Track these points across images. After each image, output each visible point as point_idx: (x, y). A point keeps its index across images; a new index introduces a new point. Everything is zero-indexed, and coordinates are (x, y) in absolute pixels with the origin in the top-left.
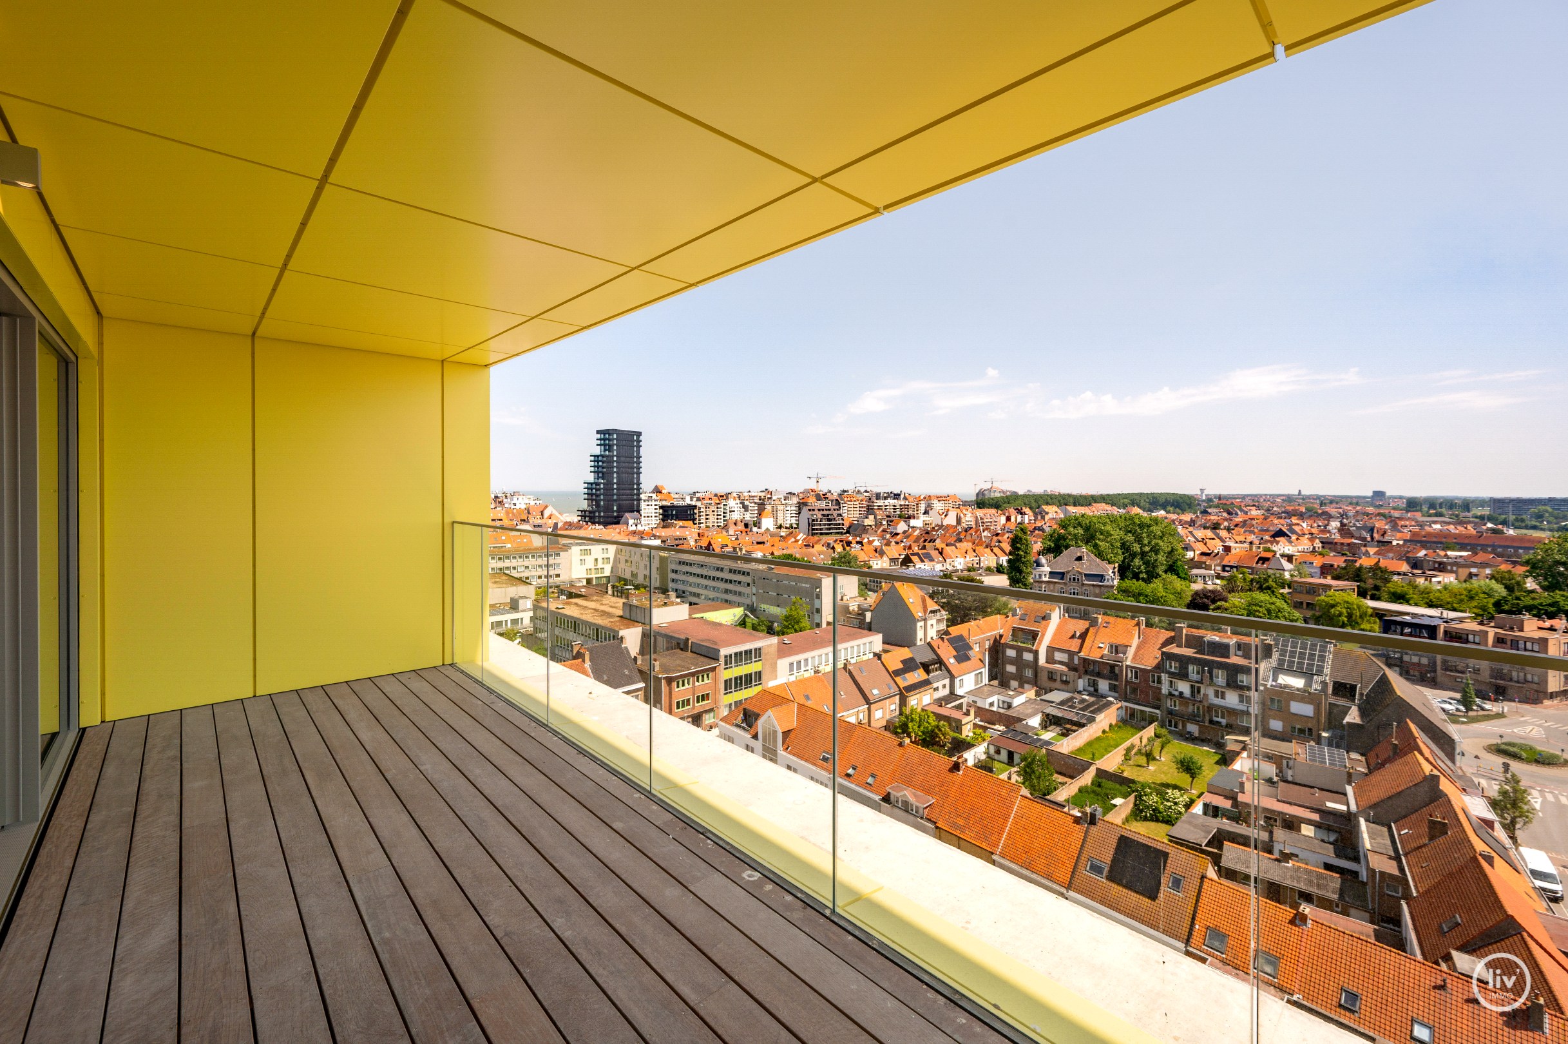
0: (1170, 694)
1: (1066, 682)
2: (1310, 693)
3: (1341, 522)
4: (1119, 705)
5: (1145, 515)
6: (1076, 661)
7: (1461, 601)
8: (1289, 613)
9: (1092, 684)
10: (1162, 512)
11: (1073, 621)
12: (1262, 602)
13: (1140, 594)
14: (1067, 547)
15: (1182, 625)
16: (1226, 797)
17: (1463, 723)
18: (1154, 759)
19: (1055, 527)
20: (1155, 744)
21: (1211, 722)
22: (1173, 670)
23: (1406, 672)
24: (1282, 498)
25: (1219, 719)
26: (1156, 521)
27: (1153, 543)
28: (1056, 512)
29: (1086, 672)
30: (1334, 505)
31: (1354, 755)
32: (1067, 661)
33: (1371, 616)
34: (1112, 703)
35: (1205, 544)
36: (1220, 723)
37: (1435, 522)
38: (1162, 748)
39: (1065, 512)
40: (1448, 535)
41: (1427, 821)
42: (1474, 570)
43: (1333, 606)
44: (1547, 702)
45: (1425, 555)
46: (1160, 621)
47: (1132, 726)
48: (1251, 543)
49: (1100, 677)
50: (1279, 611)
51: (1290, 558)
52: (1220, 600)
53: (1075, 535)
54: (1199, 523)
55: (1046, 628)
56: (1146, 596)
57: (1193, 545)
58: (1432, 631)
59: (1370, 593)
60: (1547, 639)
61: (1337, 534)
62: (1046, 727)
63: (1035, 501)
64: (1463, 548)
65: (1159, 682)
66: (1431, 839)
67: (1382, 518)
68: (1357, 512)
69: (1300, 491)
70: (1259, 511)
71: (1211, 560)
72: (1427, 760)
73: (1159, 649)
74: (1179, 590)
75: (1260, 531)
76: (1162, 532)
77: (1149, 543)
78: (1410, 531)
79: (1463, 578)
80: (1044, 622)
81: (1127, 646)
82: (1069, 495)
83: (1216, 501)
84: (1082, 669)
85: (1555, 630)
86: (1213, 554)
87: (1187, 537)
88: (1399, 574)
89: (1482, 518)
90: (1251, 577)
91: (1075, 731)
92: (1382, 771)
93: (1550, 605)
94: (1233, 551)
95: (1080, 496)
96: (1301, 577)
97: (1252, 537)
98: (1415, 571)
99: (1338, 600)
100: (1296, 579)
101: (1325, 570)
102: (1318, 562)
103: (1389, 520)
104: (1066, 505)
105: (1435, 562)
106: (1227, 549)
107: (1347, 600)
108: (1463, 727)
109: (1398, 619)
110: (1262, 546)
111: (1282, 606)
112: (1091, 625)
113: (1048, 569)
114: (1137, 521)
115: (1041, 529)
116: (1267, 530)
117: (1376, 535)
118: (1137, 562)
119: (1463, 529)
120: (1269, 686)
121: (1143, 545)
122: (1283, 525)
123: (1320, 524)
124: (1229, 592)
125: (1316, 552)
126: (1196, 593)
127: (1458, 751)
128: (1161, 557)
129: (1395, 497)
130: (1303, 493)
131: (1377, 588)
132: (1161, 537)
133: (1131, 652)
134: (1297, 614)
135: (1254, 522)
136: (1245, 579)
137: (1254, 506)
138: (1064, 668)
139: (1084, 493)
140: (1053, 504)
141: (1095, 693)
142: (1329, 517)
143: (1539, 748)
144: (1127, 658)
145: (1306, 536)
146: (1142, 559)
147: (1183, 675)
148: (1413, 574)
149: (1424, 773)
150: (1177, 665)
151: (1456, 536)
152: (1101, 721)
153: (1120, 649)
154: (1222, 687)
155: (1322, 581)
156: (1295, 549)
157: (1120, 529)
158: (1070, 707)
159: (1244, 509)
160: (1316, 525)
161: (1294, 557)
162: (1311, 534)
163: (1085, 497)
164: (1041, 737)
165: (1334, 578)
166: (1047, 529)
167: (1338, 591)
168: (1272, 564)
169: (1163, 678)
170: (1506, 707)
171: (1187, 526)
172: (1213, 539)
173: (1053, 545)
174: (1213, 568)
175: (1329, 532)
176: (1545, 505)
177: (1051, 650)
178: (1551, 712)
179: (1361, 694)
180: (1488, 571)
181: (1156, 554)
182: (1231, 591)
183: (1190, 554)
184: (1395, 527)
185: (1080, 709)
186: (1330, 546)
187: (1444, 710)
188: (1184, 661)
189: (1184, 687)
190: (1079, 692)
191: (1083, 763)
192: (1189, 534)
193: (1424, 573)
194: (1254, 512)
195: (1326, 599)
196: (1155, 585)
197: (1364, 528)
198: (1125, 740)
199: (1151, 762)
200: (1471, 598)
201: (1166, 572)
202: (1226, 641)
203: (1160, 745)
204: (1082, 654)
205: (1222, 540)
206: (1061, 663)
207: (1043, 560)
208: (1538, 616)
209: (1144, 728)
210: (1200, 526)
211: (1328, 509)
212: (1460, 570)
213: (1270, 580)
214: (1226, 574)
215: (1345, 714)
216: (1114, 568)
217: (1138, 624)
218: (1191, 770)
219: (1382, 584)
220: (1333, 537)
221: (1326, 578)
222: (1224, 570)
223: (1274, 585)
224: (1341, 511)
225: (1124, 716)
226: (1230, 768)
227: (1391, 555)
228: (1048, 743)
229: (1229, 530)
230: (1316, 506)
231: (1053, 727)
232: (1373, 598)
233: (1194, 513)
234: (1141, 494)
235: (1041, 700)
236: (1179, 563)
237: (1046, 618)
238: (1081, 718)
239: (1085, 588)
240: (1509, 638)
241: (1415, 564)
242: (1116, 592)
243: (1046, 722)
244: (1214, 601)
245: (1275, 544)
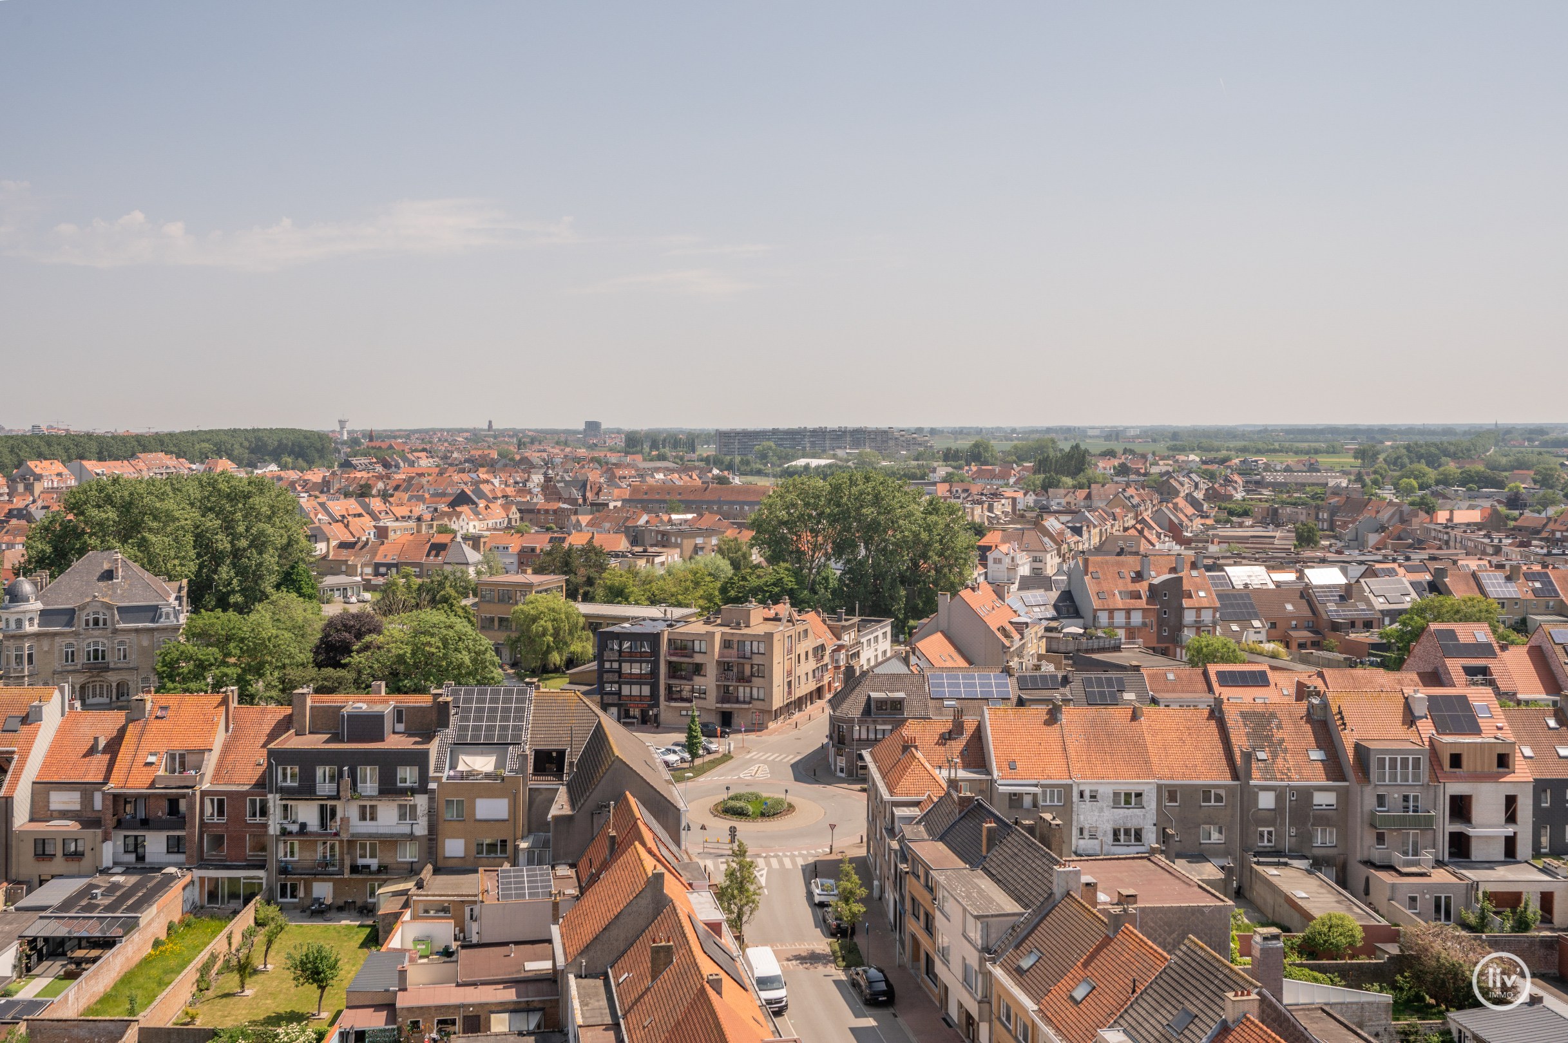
0: (284, 832)
1: (77, 855)
2: (503, 779)
3: (545, 474)
4: (188, 879)
5: (242, 474)
6: (98, 803)
7: (687, 589)
8: (474, 640)
9: (131, 848)
10: (273, 467)
11: (93, 715)
12: (434, 626)
13: (229, 639)
14: (82, 552)
15: (305, 691)
16: (378, 1007)
17: (689, 778)
18: (255, 972)
19: (55, 508)
20: (256, 940)
21: (355, 869)
22: (289, 783)
23: (625, 718)
24: (466, 435)
25: (367, 861)
26: (260, 486)
27: (254, 531)
28: (59, 474)
29: (119, 825)
30: (536, 447)
31: (563, 870)
32: (77, 807)
33: (583, 628)
34: (172, 878)
35: (347, 526)
36: (368, 867)
37: (658, 470)
38: (269, 943)
39: (80, 473)
40: (672, 489)
41: (649, 950)
42: (699, 541)
43: (534, 619)
44: (769, 726)
45: (647, 522)
46: (268, 686)
47: (212, 917)
48: (419, 519)
49: (149, 829)
50: (460, 639)
51: (475, 541)
52: (370, 631)
53: (101, 524)
54: (337, 486)
55: (30, 742)
56: (242, 640)
57: (326, 528)
58: (655, 641)
59: (581, 591)
60: (772, 634)
61: (540, 496)
62: (29, 969)
63: (12, 451)
64: (687, 507)
65: (264, 812)
66: (654, 978)
67: (597, 465)
68: (565, 456)
69: (490, 422)
70: (431, 460)
71: (356, 555)
72: (650, 852)
73: (264, 746)
74: (300, 620)
75: (433, 496)
76: (272, 507)
77: (247, 531)
78: (630, 485)
79: (687, 554)
80: (25, 728)
81: (202, 752)
82: (89, 436)
83: (365, 442)
84: (110, 820)
85: (781, 619)
86: (360, 544)
87: (316, 515)
88: (617, 556)
89: (707, 460)
90: (419, 581)
91: (95, 960)
92: (597, 887)
93: (772, 584)
94: (391, 535)
95: (114, 437)
96: (491, 575)
97: (420, 509)
98: (636, 549)
99: (541, 609)
100: (485, 578)
101: (526, 558)
102: (515, 544)
103: (604, 468)
104: (82, 457)
105: (658, 532)
106: (382, 533)
107: (554, 605)
108: (689, 784)
109: (616, 629)
110: (435, 523)
111: (464, 630)
112: (130, 720)
113: (39, 606)
114: (223, 486)
115: (23, 514)
116: (443, 494)
117: (589, 494)
118: (225, 572)
119: (688, 478)
120: (444, 780)
121: (235, 537)
122: (466, 484)
123: (518, 479)
124: (385, 615)
125: (512, 528)
126: (331, 624)
127: (683, 824)
128: (270, 558)
129: (611, 432)
130: (495, 425)
131: (590, 582)
132: (270, 518)
133: (211, 762)
134: (486, 641)
135: (424, 480)
136: (409, 587)
137: (424, 450)
138: (72, 826)
139: (121, 431)
140: (53, 457)
141: (139, 864)
142: (528, 466)
143: (766, 795)
144: (203, 775)
145: (499, 501)
146: (234, 565)
147: (306, 790)
149: (646, 874)
150: (297, 769)
151: (681, 490)
152: (149, 924)
153: (189, 759)
154: (371, 798)
155: (520, 578)
156: (483, 525)
157: (192, 505)
158: (84, 909)
159: (409, 456)
160: (511, 480)
161: (482, 540)
162: (505, 497)
163: (122, 440)
164: (17, 997)
165: (535, 572)
166: (39, 515)
167: (541, 592)
168: (450, 555)
169: (271, 804)
170: (733, 741)
171: (317, 493)
172: (360, 515)
173: (49, 549)
174: (359, 570)
175: (530, 492)
177: (42, 789)
178: (774, 738)
179: (571, 764)
180: (715, 541)
181: (260, 553)
182: (388, 611)
183: (321, 548)
184: (611, 480)
185: (108, 908)
186: (531, 516)
187: (667, 764)
188: (307, 760)
189: (307, 813)
190: (105, 871)
191: (111, 1026)
192: (319, 508)
193: (645, 551)
194: (425, 462)
195: (525, 608)
196: (258, 616)
197: (573, 482)
198: (197, 949)
199: (248, 981)
200: (697, 584)
201: (278, 587)
202: (378, 708)
203: (266, 939)
204: (112, 786)
205: (375, 518)
206: (64, 815)
207: (27, 587)
208: (764, 600)
209: (235, 913)
210: (339, 491)
211: (528, 453)
212: (685, 541)
213: (448, 584)
214: (380, 580)
215: (551, 801)
216: (180, 589)
217: (225, 702)
218: (318, 973)
219: (598, 575)
220: (535, 500)
221: (524, 572)
222: (377, 574)
223: (453, 593)
224: (545, 455)
225: (197, 898)
226: (383, 949)
227: (607, 525)
228: (34, 1005)
229: (385, 496)
230: (512, 448)
231: (46, 964)
232: (586, 598)
233: (329, 467)
234: (235, 430)
235: (17, 909)
236: (302, 566)
237: (30, 718)
238: (110, 926)
239: (120, 638)
240: (736, 639)
241: (636, 538)
242: (182, 639)
243: (29, 957)
244: (359, 636)
245: (454, 519)
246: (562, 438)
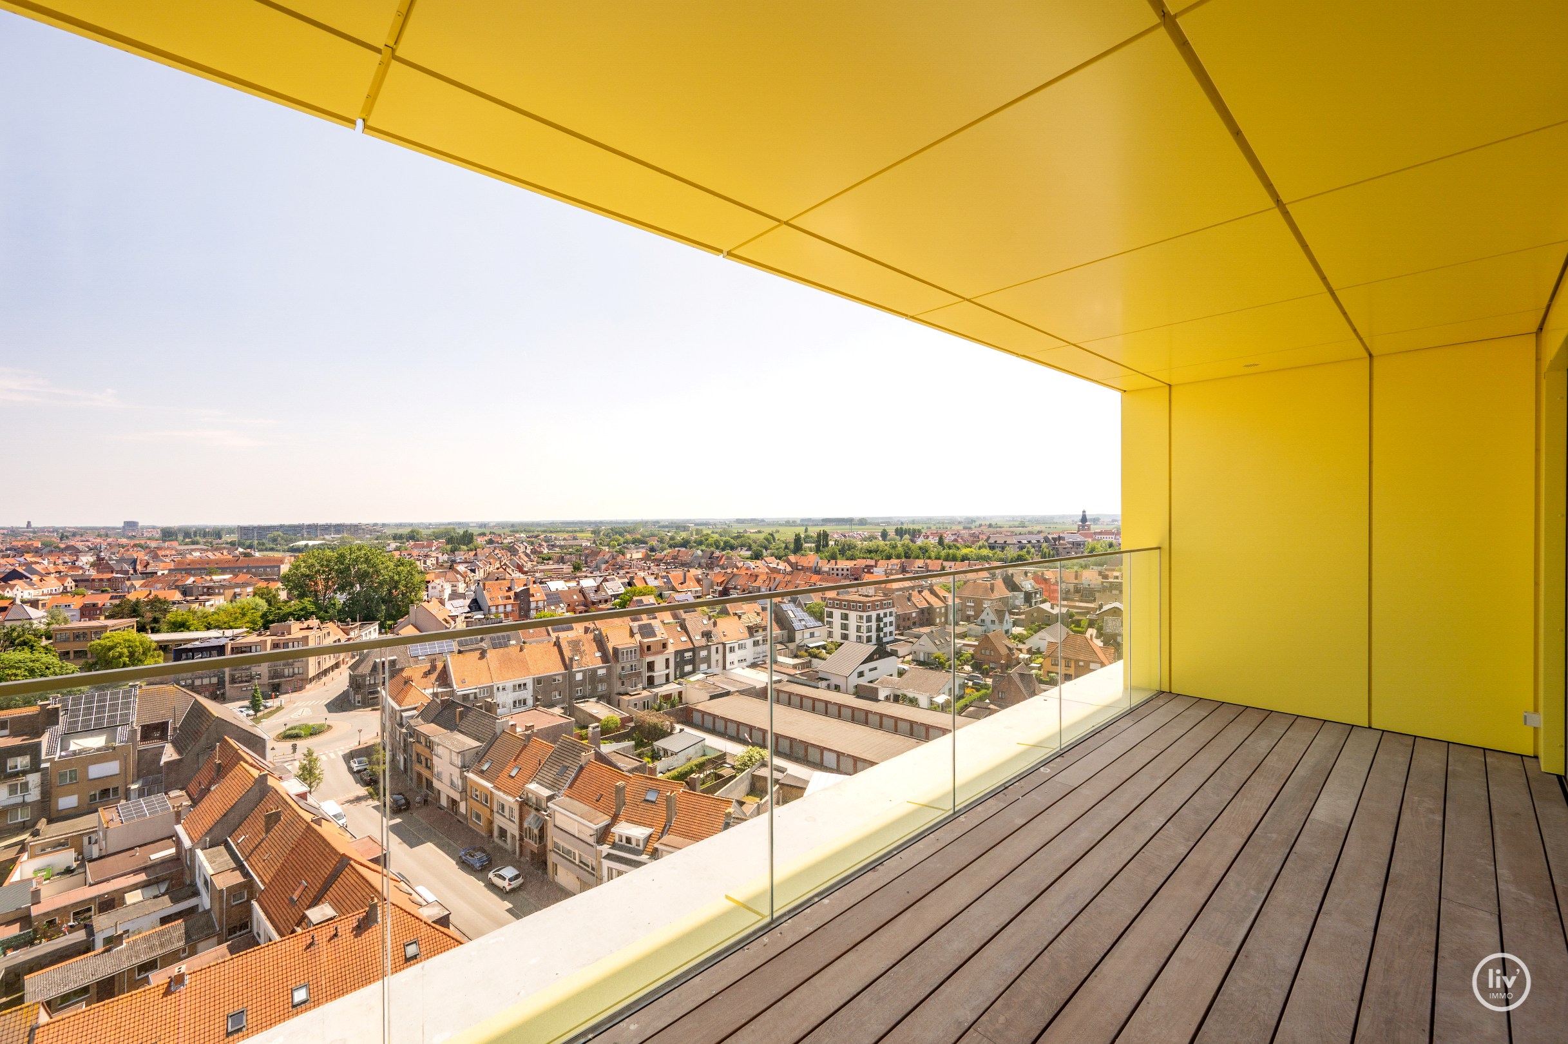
2: (113, 749)
3: (96, 556)
7: (236, 619)
17: (261, 722)
30: (78, 538)
31: (176, 793)
37: (194, 550)
40: (209, 562)
42: (237, 590)
43: (111, 648)
44: (308, 687)
45: (193, 582)
51: (34, 604)
58: (221, 649)
59: (150, 627)
61: (92, 570)
64: (223, 571)
66: (267, 833)
67: (139, 549)
68: (109, 544)
69: (29, 523)
72: (252, 765)
78: (172, 560)
79: (229, 598)
85: (312, 628)
88: (174, 603)
89: (232, 544)
92: (208, 797)
93: (301, 610)
96: (59, 624)
98: (188, 598)
99: (116, 641)
100: (54, 627)
101: (89, 611)
102: (77, 603)
103: (148, 551)
105: (204, 587)
107: (127, 638)
108: (263, 724)
109: (188, 646)
117: (139, 567)
119: (220, 554)
120: (56, 760)
122: (12, 565)
123: (67, 560)
125: (69, 592)
129: (147, 528)
130: (33, 525)
131: (156, 620)
134: (71, 666)
142: (76, 552)
143: (311, 724)
145: (52, 576)
148: (187, 602)
149: (254, 777)
151: (217, 562)
156: (39, 592)
160: (60, 561)
161: (40, 602)
162: (58, 572)
167: (115, 631)
168: (10, 614)
170: (283, 699)
175: (81, 568)
176: (278, 531)
178: (311, 693)
179: (174, 730)
180: (250, 590)
184: (156, 557)
186: (86, 584)
193: (196, 599)
195: (102, 642)
197: (121, 560)
200: (244, 615)
208: (298, 619)
211: (72, 543)
212: (226, 591)
215: (160, 755)
219: (162, 616)
220: (87, 573)
221: (90, 620)
224: (89, 544)
227: (159, 586)
230: (53, 539)
232: (154, 631)
240: (282, 642)
241: (187, 592)
245: (8, 589)
246: (103, 533)
